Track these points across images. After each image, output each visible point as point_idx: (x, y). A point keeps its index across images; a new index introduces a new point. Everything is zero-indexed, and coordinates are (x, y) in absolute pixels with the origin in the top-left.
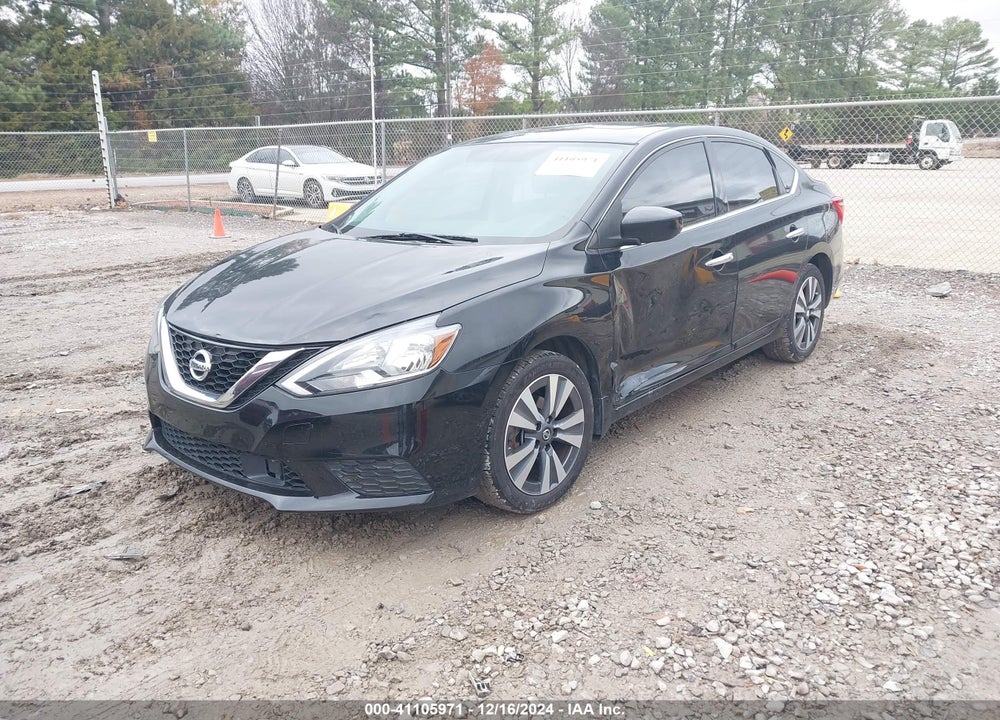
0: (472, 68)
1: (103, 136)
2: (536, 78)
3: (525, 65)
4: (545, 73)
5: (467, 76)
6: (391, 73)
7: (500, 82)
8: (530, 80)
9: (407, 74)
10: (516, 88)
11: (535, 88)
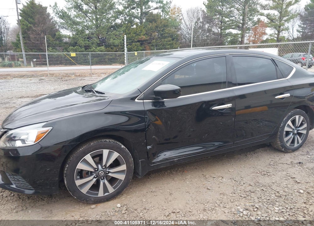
0: (255, 30)
1: (125, 54)
2: (279, 32)
3: (275, 28)
4: (283, 30)
5: (252, 32)
6: (225, 32)
7: (265, 34)
8: (277, 32)
9: (231, 32)
10: (271, 35)
11: (278, 35)
